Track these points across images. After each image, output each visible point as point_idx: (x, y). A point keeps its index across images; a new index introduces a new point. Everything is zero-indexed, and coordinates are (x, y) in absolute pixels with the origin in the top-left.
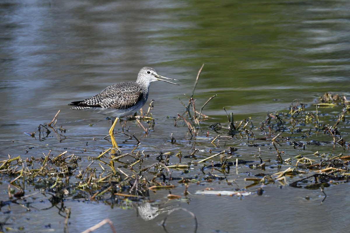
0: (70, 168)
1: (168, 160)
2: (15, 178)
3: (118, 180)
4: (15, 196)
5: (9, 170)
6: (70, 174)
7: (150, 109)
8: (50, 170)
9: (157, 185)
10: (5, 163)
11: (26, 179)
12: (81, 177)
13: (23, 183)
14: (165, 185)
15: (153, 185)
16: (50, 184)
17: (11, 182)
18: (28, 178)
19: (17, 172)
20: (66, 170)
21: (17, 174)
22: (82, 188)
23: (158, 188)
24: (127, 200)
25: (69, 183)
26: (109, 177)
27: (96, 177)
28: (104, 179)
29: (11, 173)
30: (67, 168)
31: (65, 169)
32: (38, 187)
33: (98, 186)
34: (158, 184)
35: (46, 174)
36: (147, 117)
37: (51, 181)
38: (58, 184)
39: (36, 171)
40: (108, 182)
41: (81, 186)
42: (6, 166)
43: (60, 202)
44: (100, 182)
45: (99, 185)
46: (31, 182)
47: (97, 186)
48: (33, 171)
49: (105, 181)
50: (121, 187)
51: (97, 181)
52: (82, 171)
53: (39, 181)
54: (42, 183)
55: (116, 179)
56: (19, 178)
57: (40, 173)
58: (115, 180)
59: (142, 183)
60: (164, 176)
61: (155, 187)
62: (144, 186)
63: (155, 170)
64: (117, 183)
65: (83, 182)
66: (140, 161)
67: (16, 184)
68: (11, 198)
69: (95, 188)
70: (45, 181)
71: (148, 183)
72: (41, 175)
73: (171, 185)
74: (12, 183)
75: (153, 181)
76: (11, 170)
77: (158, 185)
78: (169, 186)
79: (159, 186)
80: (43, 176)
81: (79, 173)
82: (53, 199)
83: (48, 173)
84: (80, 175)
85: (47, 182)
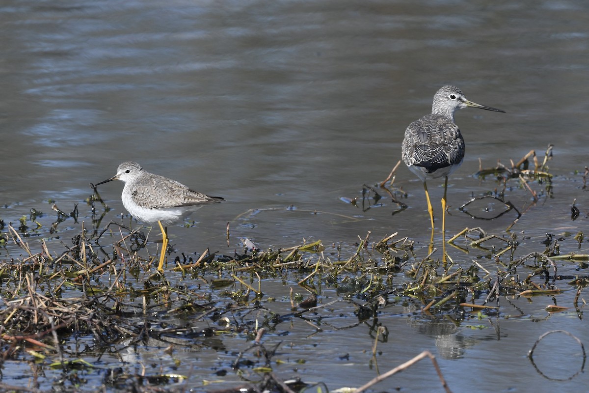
0: (398, 260)
1: (559, 247)
2: (307, 275)
3: (470, 280)
4: (302, 305)
5: (299, 261)
6: (396, 269)
7: (547, 160)
8: (367, 263)
9: (532, 289)
10: (294, 251)
11: (324, 278)
12: (413, 274)
13: (319, 284)
14: (546, 290)
15: (527, 288)
16: (362, 286)
17: (300, 282)
18: (327, 276)
19: (311, 267)
20: (392, 262)
21: (311, 269)
22: (412, 293)
23: (533, 294)
24: (479, 314)
25: (392, 284)
26: (457, 275)
27: (437, 275)
28: (448, 277)
29: (302, 267)
30: (394, 258)
31: (390, 261)
32: (340, 291)
33: (438, 290)
34: (534, 286)
35: (359, 269)
36: (540, 173)
37: (364, 280)
38: (373, 286)
39: (343, 264)
40: (456, 283)
41: (410, 290)
42: (296, 256)
43: (372, 316)
44: (442, 284)
45: (440, 289)
46: (331, 281)
47: (436, 290)
48: (338, 265)
49: (449, 282)
50: (475, 291)
51: (437, 280)
52: (416, 264)
53: (344, 281)
54: (348, 284)
55: (469, 278)
56: (313, 276)
57: (347, 268)
58: (466, 279)
59: (508, 285)
60: (547, 273)
61: (529, 291)
62: (512, 290)
63: (535, 262)
64: (469, 284)
65: (414, 283)
66: (512, 247)
67: (307, 285)
68: (295, 309)
69: (433, 293)
70: (353, 281)
71: (518, 285)
72: (349, 270)
73: (556, 288)
74: (301, 284)
75: (527, 282)
76: (302, 263)
77: (535, 288)
78: (552, 290)
79: (537, 291)
80: (352, 273)
81: (411, 268)
82: (360, 311)
83: (361, 267)
84: (412, 270)
85: (357, 283)
